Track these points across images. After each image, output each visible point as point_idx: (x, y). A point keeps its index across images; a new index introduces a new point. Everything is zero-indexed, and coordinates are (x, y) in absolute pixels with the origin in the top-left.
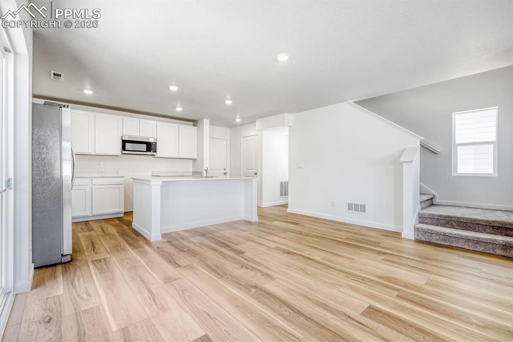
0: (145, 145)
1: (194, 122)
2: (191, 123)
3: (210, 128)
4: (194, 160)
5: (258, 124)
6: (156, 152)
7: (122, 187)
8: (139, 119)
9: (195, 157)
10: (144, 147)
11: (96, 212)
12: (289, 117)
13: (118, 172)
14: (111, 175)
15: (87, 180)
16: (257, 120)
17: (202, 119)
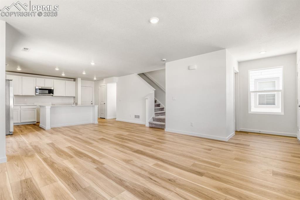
0: (48, 91)
1: (75, 80)
2: (73, 80)
3: (81, 81)
4: (74, 97)
5: (104, 81)
6: (53, 94)
7: (35, 110)
8: (44, 79)
9: (74, 96)
10: (47, 91)
11: (22, 121)
12: (116, 79)
13: (34, 103)
14: (30, 105)
15: (18, 107)
16: (104, 79)
17: (77, 78)
